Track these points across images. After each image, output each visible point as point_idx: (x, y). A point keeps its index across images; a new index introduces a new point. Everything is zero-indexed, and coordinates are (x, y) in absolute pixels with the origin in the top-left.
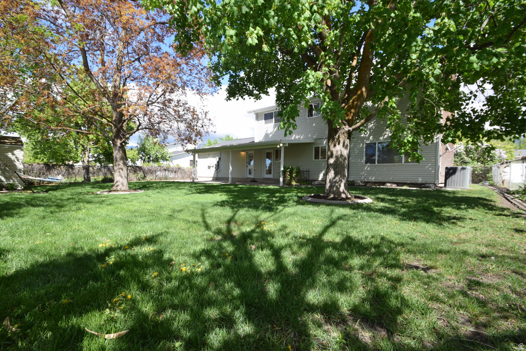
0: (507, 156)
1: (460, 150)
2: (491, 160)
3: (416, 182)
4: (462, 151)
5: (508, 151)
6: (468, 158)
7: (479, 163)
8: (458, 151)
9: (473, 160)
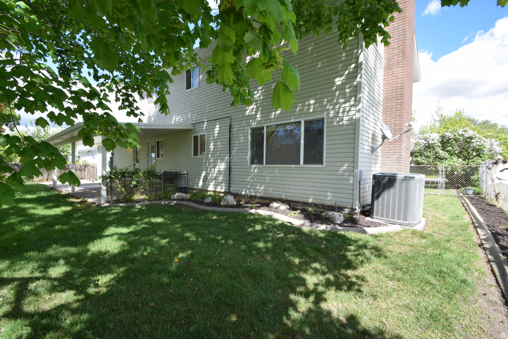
0: (501, 149)
1: (433, 140)
2: (478, 155)
3: (321, 202)
4: (436, 141)
5: (502, 141)
6: (444, 152)
7: (460, 160)
8: (430, 142)
9: (451, 155)
